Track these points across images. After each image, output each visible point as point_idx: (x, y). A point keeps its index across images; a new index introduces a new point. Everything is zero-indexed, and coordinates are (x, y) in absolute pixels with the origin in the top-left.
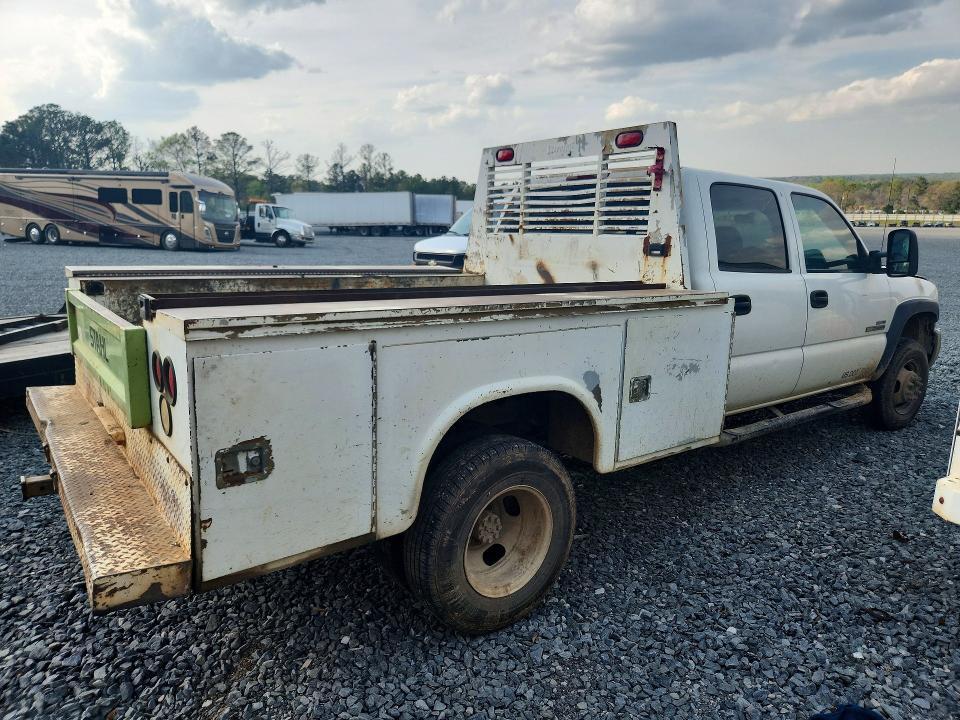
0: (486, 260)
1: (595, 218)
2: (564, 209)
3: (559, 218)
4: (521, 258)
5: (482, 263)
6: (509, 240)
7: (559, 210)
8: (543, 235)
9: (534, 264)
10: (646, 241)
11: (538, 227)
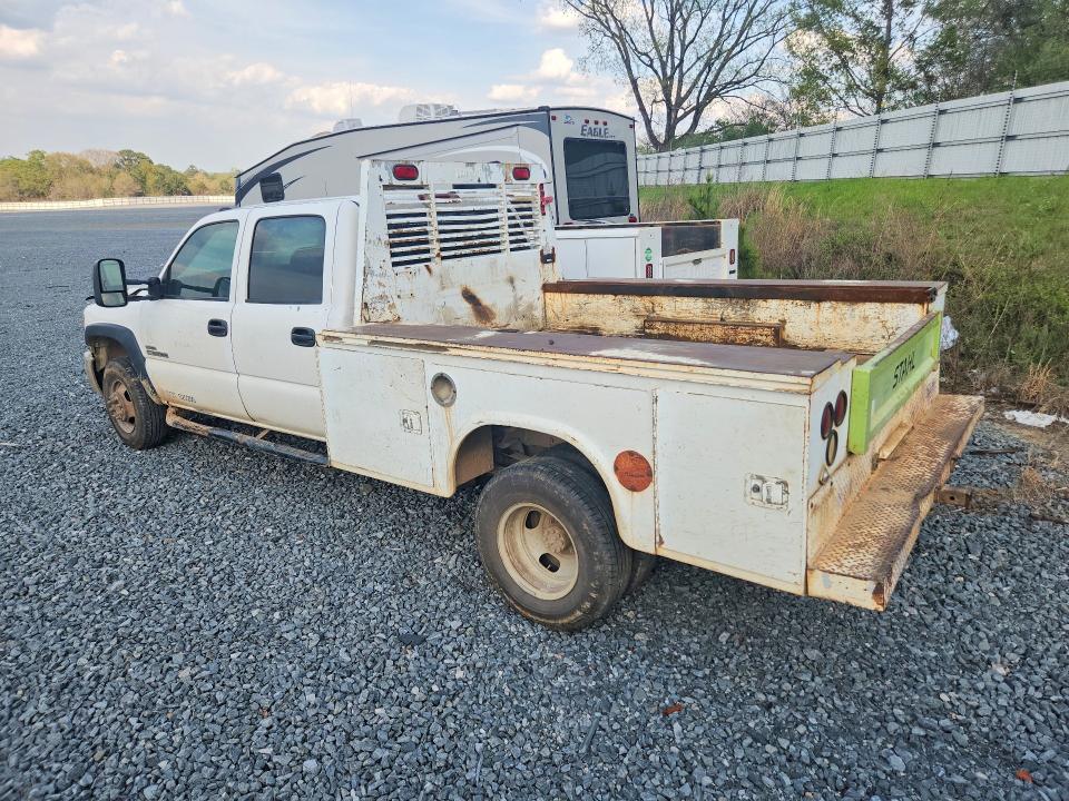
0: (397, 301)
1: (507, 238)
2: (480, 232)
3: (477, 242)
4: (443, 288)
5: (392, 306)
6: (426, 271)
7: (476, 233)
8: (464, 259)
9: (458, 291)
10: (542, 252)
11: (458, 252)
